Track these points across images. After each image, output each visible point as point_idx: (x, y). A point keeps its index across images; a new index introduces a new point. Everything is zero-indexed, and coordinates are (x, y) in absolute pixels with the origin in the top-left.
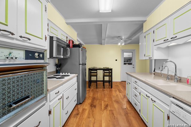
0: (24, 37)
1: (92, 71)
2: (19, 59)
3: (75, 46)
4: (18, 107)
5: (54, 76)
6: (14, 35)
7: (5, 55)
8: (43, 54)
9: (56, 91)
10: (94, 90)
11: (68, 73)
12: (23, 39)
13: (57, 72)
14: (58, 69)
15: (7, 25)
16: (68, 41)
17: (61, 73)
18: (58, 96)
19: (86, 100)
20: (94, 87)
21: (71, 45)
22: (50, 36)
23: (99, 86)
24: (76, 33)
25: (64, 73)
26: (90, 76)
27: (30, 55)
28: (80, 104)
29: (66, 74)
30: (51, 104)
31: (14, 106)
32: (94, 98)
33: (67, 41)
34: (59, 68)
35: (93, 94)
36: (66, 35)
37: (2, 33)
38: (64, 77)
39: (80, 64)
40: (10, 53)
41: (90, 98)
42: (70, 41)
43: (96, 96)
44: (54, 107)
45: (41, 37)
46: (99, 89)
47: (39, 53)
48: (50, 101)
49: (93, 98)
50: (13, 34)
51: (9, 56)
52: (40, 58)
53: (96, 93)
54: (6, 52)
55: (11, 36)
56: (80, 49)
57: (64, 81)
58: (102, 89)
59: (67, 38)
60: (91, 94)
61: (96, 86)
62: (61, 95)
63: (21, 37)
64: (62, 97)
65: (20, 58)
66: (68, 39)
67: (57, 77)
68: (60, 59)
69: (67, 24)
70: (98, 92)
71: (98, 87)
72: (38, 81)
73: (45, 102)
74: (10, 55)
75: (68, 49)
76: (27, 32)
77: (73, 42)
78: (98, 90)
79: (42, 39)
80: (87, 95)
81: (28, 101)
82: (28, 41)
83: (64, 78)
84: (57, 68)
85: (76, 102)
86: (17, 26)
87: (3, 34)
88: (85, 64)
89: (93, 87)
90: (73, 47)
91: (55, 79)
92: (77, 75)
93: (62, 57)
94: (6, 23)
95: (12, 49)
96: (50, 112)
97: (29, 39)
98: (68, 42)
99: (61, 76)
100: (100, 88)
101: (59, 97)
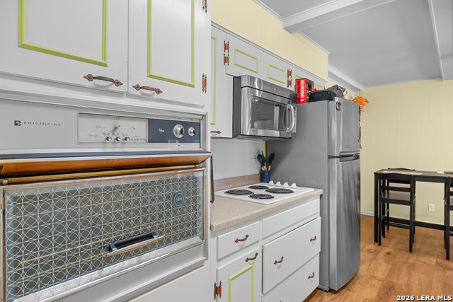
0: (143, 88)
1: (391, 185)
2: (133, 141)
3: (315, 96)
4: (128, 255)
5: (250, 187)
6: (122, 84)
7: (104, 134)
8: (197, 126)
9: (239, 232)
10: (395, 256)
11: (290, 184)
12: (142, 93)
13: (263, 177)
14: (264, 168)
15: (105, 65)
16: (294, 83)
17: (271, 183)
18: (242, 248)
19: (356, 287)
20: (399, 246)
21: (302, 95)
22: (234, 77)
23: (423, 243)
24: (324, 55)
25: (279, 183)
26: (382, 201)
27: (161, 131)
28: (331, 291)
29: (286, 185)
30: (221, 266)
31: (115, 250)
32: (393, 287)
33: (289, 83)
34: (267, 168)
35: (390, 272)
36: (286, 67)
37: (95, 85)
38: (272, 194)
39: (330, 157)
40: (116, 128)
41: (374, 282)
42: (298, 82)
43: (401, 281)
44: (231, 277)
45: (189, 82)
46: (422, 259)
47: (186, 125)
48: (218, 260)
49: (386, 287)
50: (118, 83)
51: (113, 134)
52: (186, 139)
53: (405, 268)
54: (107, 125)
55: (114, 87)
56: (333, 104)
57: (268, 207)
58: (434, 261)
59: (289, 73)
60: (382, 270)
61: (407, 244)
62: (257, 248)
63: (137, 87)
64: (259, 257)
65: (135, 140)
66: (293, 79)
67: (256, 192)
68: (270, 141)
69: (290, 29)
70: (412, 267)
71: (416, 246)
72: (178, 199)
73: (203, 258)
74: (116, 133)
75: (290, 110)
76: (152, 74)
77: (310, 85)
78: (413, 258)
79: (193, 86)
80: (363, 269)
81: (146, 249)
82: (156, 96)
83: (273, 197)
84: (263, 164)
85: (316, 283)
86: (128, 62)
87: (98, 86)
88: (357, 157)
89: (393, 241)
90: (309, 101)
91: (246, 198)
92: (320, 191)
93: (276, 134)
94: (103, 61)
95: (118, 118)
96: (217, 291)
97: (158, 92)
98: (292, 88)
99: (267, 191)
100: (427, 253)
101: (249, 253)
